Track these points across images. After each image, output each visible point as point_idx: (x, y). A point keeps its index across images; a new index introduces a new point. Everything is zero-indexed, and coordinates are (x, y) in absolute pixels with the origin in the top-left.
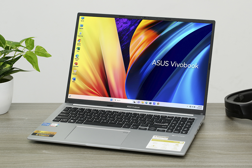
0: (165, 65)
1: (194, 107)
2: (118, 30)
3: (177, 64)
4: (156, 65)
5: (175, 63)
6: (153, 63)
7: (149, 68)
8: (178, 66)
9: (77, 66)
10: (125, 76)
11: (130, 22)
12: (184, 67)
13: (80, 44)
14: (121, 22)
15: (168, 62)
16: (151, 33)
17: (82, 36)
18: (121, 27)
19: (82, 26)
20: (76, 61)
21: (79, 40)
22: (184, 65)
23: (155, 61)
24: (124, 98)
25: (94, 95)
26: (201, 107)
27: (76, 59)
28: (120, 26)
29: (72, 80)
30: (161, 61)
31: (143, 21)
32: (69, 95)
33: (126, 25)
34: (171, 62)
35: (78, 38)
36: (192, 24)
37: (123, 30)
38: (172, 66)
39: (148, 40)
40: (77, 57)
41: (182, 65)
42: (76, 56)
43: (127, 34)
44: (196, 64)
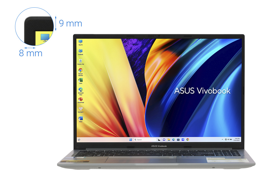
0: (191, 93)
1: (231, 139)
2: (127, 53)
3: (204, 90)
4: (179, 93)
5: (202, 89)
6: (176, 91)
7: (172, 98)
8: (206, 93)
9: (82, 101)
10: (144, 110)
11: (141, 42)
12: (213, 93)
13: (82, 75)
14: (129, 44)
15: (194, 88)
16: (169, 55)
17: (83, 64)
18: (131, 50)
19: (81, 51)
20: (80, 96)
21: (80, 69)
22: (213, 90)
23: (177, 88)
24: (146, 136)
25: (109, 136)
26: (238, 139)
27: (80, 94)
28: (129, 49)
29: (78, 120)
30: (185, 88)
31: (157, 40)
32: (78, 138)
33: (136, 47)
34: (197, 88)
35: (78, 67)
36: (217, 41)
37: (134, 54)
38: (199, 93)
39: (166, 64)
40: (81, 91)
41: (210, 91)
42: (79, 89)
43: (140, 58)
44: (227, 88)
